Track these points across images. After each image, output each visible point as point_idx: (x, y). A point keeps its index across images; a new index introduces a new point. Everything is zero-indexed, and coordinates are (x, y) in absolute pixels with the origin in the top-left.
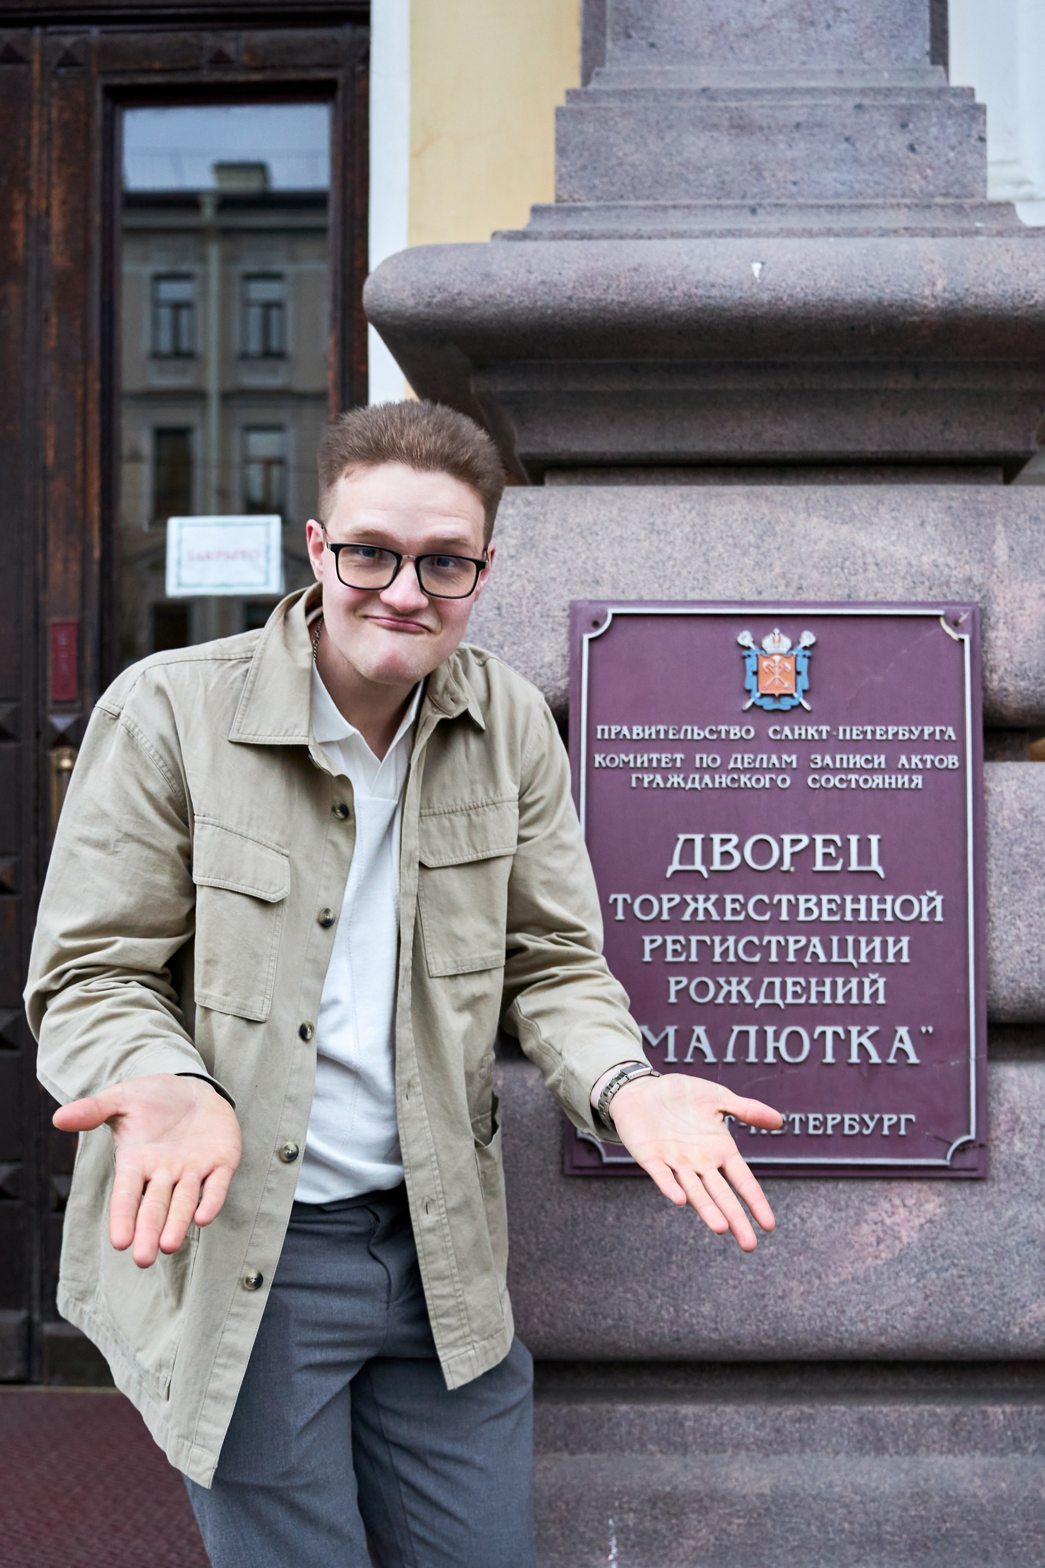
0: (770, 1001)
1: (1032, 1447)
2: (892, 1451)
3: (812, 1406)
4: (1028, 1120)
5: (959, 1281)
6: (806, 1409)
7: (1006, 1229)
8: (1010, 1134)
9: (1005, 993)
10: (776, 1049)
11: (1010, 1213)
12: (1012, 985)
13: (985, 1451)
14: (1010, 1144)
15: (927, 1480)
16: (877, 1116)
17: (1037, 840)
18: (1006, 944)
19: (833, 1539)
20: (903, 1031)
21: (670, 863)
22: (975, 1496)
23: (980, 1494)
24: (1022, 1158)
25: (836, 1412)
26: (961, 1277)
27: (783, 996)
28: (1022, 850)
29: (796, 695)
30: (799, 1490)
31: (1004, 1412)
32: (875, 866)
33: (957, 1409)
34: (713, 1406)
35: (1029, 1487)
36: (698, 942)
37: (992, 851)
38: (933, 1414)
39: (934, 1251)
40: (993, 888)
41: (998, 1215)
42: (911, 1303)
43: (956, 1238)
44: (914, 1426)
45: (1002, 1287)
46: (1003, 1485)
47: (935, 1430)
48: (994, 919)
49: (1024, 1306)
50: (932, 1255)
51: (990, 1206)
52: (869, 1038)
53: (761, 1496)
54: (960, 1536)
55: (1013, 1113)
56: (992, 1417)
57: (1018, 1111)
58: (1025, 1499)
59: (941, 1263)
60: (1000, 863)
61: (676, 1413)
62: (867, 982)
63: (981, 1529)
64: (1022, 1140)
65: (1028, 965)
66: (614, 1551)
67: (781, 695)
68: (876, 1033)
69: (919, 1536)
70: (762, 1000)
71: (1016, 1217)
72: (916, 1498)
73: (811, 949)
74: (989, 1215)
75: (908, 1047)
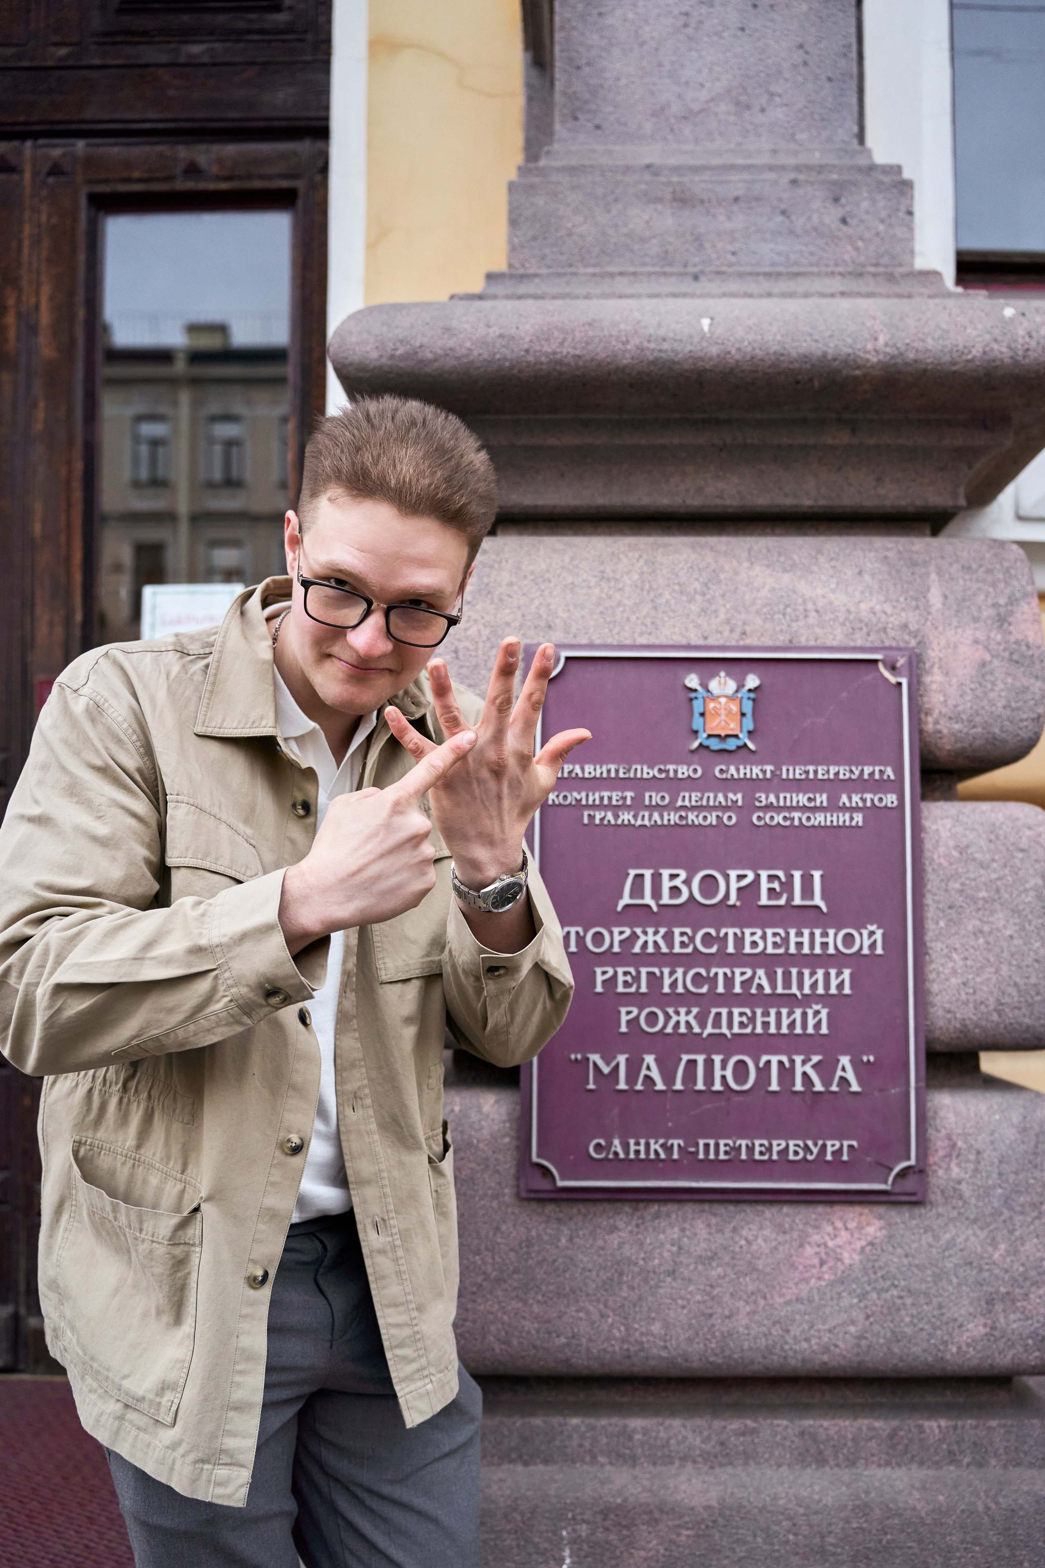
0: (717, 1031)
1: (967, 1460)
2: (832, 1463)
3: (755, 1420)
4: (964, 1146)
5: (899, 1302)
6: (750, 1423)
7: (944, 1251)
8: (947, 1160)
9: (941, 1023)
10: (723, 1078)
11: (948, 1236)
12: (949, 1016)
13: (922, 1463)
14: (948, 1169)
15: (867, 1493)
16: (820, 1142)
17: (972, 876)
18: (942, 976)
19: (778, 1551)
20: (845, 1060)
21: (621, 897)
22: (914, 1509)
23: (919, 1507)
24: (959, 1182)
25: (778, 1425)
26: (901, 1297)
27: (730, 1026)
28: (957, 886)
29: (741, 736)
30: (745, 1503)
31: (939, 1427)
32: (818, 901)
33: (895, 1423)
34: (660, 1420)
35: (966, 1500)
36: (648, 973)
37: (929, 887)
38: (871, 1428)
39: (875, 1273)
40: (930, 922)
41: (936, 1238)
42: (853, 1322)
43: (896, 1260)
44: (853, 1440)
45: (940, 1307)
46: (941, 1498)
47: (873, 1444)
48: (930, 952)
49: (961, 1326)
50: (873, 1276)
51: (928, 1229)
52: (814, 1067)
53: (708, 1508)
54: (900, 1548)
55: (950, 1139)
56: (928, 1431)
57: (954, 1138)
58: (963, 1511)
59: (882, 1284)
60: (936, 898)
61: (626, 1426)
62: (810, 1012)
63: (920, 1542)
64: (959, 1165)
65: (964, 997)
66: (568, 1561)
67: (727, 736)
68: (820, 1062)
69: (860, 1548)
70: (709, 1030)
71: (953, 1239)
72: (857, 1510)
73: (757, 981)
74: (928, 1238)
75: (850, 1075)
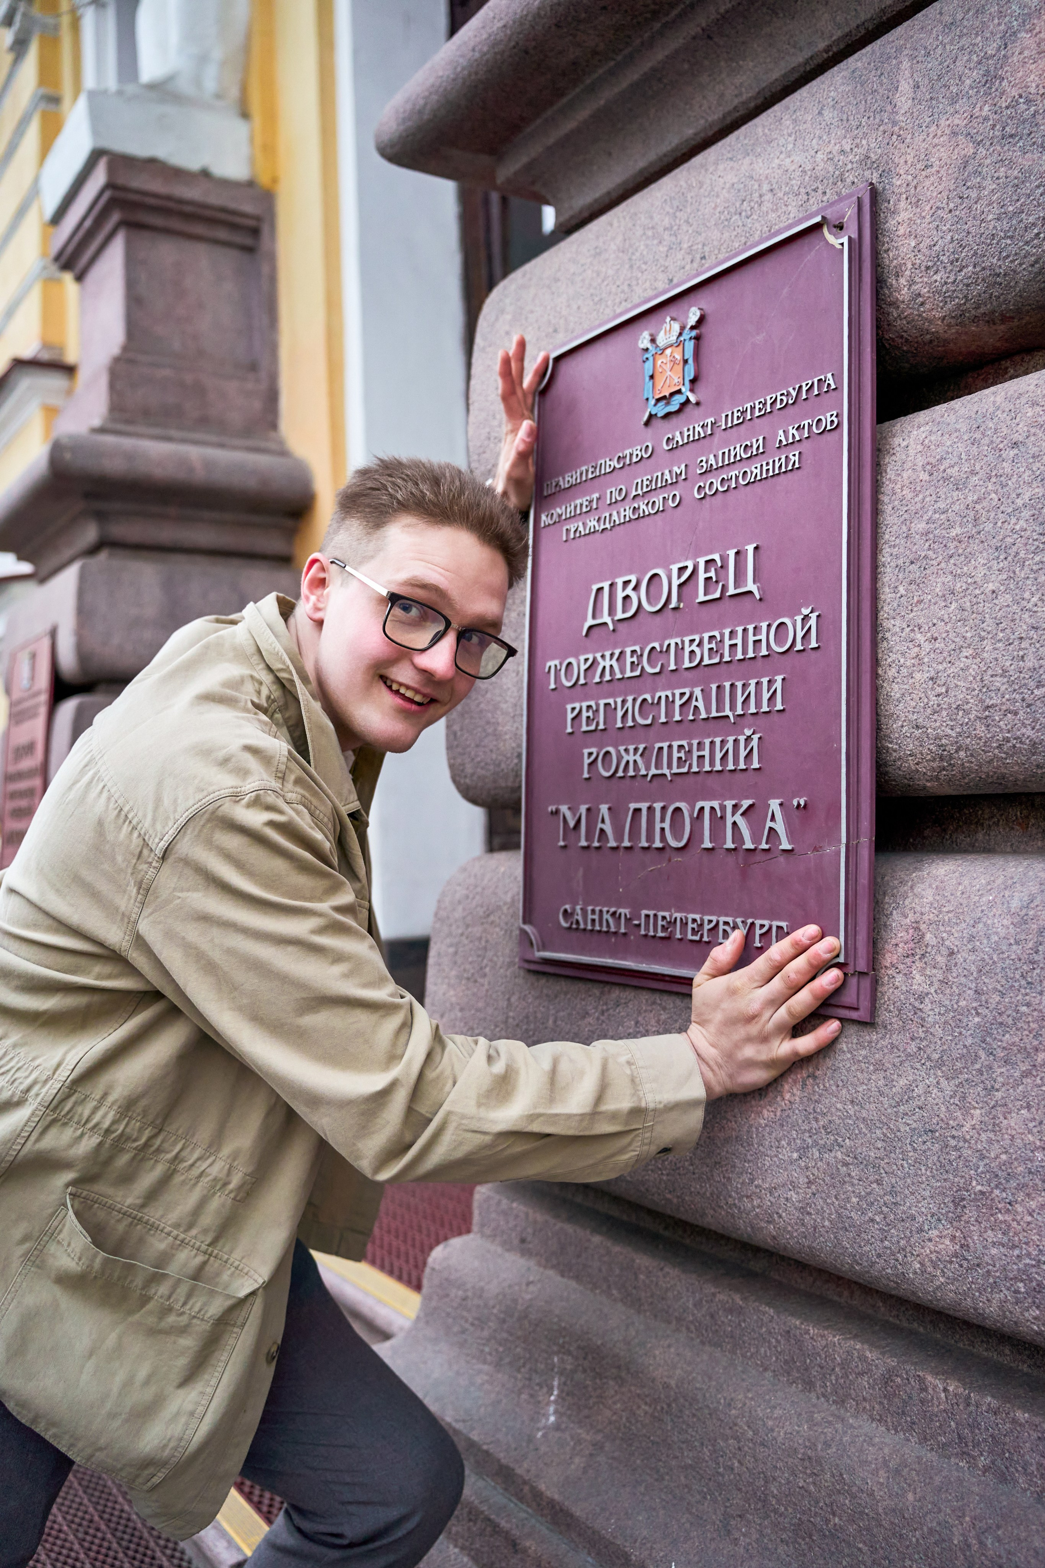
0: (659, 772)
2: (819, 1390)
4: (934, 942)
5: (844, 1170)
7: (898, 1104)
8: (908, 961)
9: (910, 746)
10: (663, 829)
11: (903, 1082)
12: (917, 733)
14: (908, 975)
15: (827, 1445)
16: (750, 921)
17: (942, 505)
18: (904, 671)
19: (723, 1476)
20: (774, 804)
21: (585, 619)
22: (871, 1494)
23: (878, 1494)
24: (921, 998)
25: (764, 1313)
26: (846, 1164)
27: (670, 766)
28: (921, 526)
29: (683, 390)
30: (700, 1397)
32: (751, 586)
35: (941, 1517)
36: (606, 705)
37: (887, 537)
39: (816, 1120)
40: (887, 590)
41: (890, 1083)
42: (794, 1187)
43: (839, 1106)
44: (842, 1366)
45: (893, 1192)
46: (910, 1496)
47: (864, 1381)
48: (888, 635)
49: (921, 1230)
50: (814, 1125)
51: (879, 1066)
52: (742, 814)
53: (667, 1386)
54: (849, 1545)
55: (917, 929)
56: (930, 1390)
57: (923, 927)
58: (931, 1531)
59: (826, 1139)
60: (895, 551)
62: (742, 738)
63: (873, 1549)
64: (922, 971)
65: (934, 700)
66: (555, 1393)
67: (672, 394)
68: (751, 806)
69: (805, 1518)
70: (653, 771)
71: (909, 1089)
72: (807, 1463)
73: (694, 703)
74: (878, 1079)
75: (780, 826)
